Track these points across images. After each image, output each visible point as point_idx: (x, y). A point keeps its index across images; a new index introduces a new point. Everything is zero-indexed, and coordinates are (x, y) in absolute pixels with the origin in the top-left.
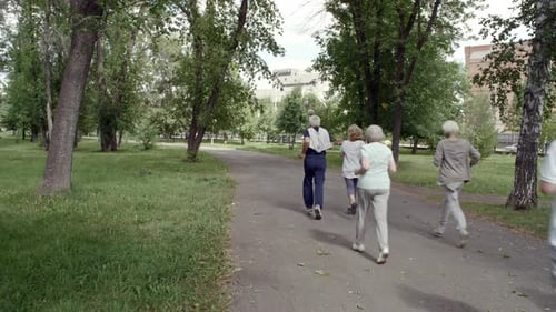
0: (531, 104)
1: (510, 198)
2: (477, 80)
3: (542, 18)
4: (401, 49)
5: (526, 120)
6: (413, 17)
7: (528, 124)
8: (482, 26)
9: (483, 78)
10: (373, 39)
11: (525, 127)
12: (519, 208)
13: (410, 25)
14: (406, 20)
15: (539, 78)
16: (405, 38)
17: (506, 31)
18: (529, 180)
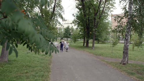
0: (127, 38)
1: (122, 61)
2: (113, 31)
3: (129, 17)
4: (95, 19)
5: (126, 42)
6: (98, 11)
7: (126, 43)
8: (115, 18)
9: (115, 31)
10: (88, 16)
11: (125, 44)
12: (124, 64)
13: (97, 13)
14: (96, 11)
15: (129, 32)
16: (96, 16)
17: (120, 20)
18: (126, 57)
